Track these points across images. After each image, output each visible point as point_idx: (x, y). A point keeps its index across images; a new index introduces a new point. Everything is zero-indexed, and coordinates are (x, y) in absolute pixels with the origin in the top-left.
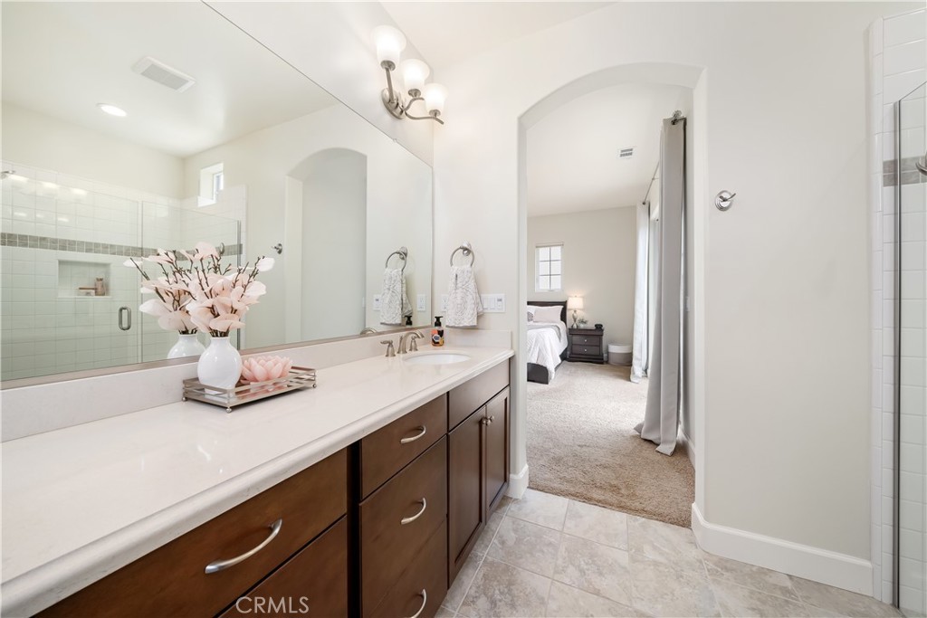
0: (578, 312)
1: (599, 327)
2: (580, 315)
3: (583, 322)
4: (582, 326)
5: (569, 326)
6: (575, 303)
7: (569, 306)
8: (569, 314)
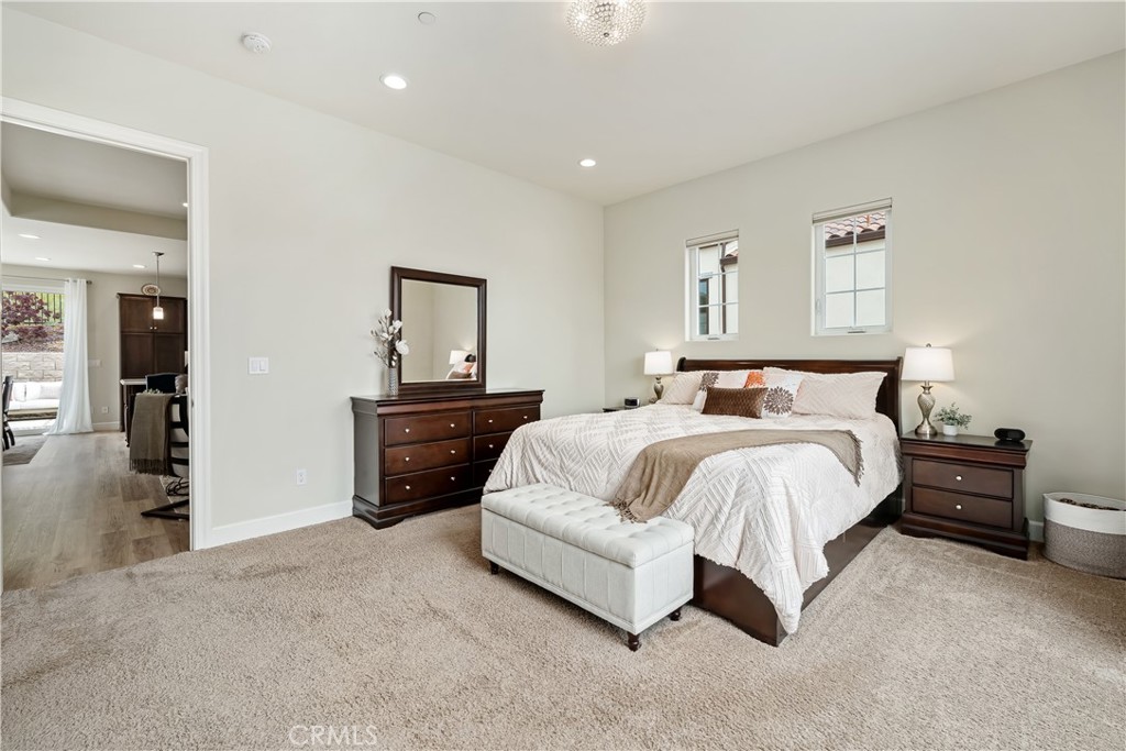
0: (936, 390)
1: (1011, 441)
2: (943, 399)
3: (951, 418)
4: (950, 431)
5: (907, 428)
6: (927, 365)
7: (907, 374)
8: (907, 398)
